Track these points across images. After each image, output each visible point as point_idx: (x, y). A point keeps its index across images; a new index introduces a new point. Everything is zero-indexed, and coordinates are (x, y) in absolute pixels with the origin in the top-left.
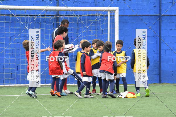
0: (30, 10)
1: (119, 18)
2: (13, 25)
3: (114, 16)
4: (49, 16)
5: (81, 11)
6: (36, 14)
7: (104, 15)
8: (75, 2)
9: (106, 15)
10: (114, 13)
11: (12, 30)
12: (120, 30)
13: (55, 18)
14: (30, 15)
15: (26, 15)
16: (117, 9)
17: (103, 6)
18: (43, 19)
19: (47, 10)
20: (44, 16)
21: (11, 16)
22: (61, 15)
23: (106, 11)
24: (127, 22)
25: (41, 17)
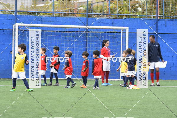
0: (68, 28)
1: (129, 34)
2: (56, 38)
3: (125, 33)
4: (81, 32)
5: (103, 29)
6: (72, 31)
7: (118, 32)
8: (99, 23)
9: (120, 32)
10: (125, 31)
11: (56, 41)
12: (129, 42)
13: (85, 34)
14: (68, 32)
15: (66, 31)
16: (127, 28)
17: (118, 26)
18: (77, 34)
19: (80, 28)
20: (78, 32)
21: (56, 32)
22: (90, 31)
23: (120, 30)
24: (134, 37)
25: (75, 33)
